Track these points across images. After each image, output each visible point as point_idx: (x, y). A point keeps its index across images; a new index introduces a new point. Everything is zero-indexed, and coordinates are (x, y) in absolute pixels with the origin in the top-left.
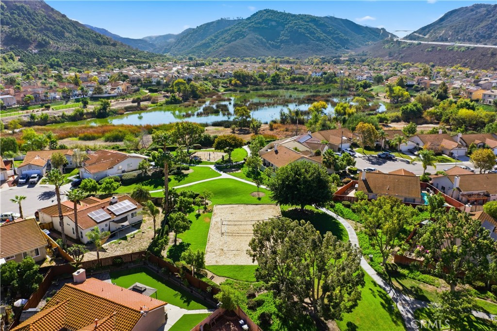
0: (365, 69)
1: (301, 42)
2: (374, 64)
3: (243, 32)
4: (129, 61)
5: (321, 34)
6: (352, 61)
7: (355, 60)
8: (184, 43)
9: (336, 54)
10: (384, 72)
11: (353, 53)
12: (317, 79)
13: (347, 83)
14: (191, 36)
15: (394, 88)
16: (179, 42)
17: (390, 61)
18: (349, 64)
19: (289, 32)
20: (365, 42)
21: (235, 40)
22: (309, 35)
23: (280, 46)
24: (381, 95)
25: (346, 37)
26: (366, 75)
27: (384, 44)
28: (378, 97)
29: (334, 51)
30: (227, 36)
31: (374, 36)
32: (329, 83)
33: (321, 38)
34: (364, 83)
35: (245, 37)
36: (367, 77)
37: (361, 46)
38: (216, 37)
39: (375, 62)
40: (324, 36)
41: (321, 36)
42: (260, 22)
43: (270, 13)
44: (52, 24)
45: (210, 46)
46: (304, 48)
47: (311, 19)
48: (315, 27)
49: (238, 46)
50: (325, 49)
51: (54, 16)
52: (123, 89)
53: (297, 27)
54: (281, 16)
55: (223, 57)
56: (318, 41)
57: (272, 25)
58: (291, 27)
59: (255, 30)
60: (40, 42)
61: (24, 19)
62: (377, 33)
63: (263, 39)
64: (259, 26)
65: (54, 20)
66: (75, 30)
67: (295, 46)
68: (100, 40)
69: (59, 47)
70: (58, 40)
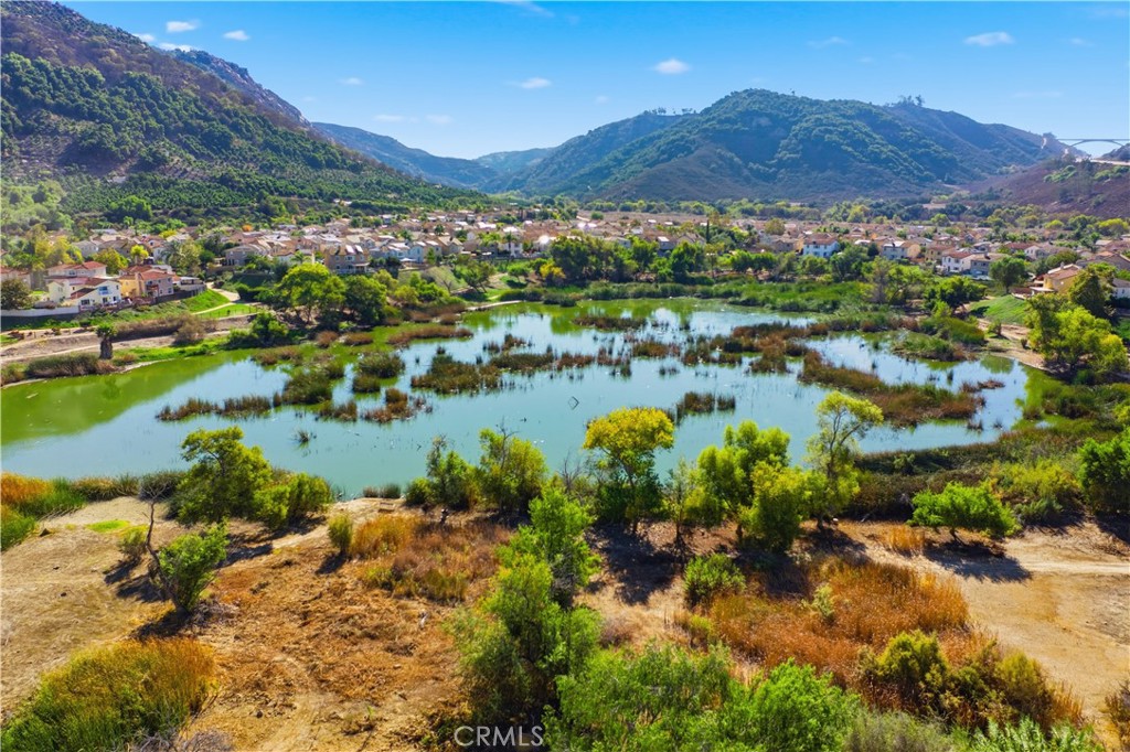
0: (978, 236)
1: (830, 164)
2: (1017, 221)
3: (686, 142)
4: (354, 206)
5: (883, 145)
6: (954, 212)
7: (964, 209)
8: (556, 167)
9: (919, 194)
10: (1035, 248)
11: (965, 193)
12: (813, 263)
13: (900, 282)
14: (575, 152)
15: (1062, 316)
17: (1062, 215)
18: (945, 220)
19: (801, 141)
20: (998, 166)
21: (669, 159)
22: (850, 149)
23: (776, 173)
24: (1014, 334)
25: (949, 154)
26: (973, 257)
27: (1048, 169)
28: (998, 343)
29: (914, 188)
30: (651, 152)
31: (1022, 152)
32: (851, 279)
33: (884, 156)
34: (954, 286)
35: (692, 152)
36: (974, 263)
37: (989, 176)
38: (628, 153)
39: (1019, 214)
40: (892, 151)
41: (882, 152)
42: (730, 118)
43: (756, 97)
44: (206, 119)
45: (610, 174)
46: (835, 181)
47: (861, 110)
48: (868, 129)
49: (671, 173)
50: (890, 182)
51: (221, 101)
52: (134, 290)
53: (822, 128)
54: (782, 104)
55: (629, 198)
56: (872, 162)
57: (759, 126)
58: (806, 129)
59: (716, 136)
60: (142, 159)
61: (138, 107)
62: (1033, 145)
63: (736, 159)
64: (727, 126)
65: (219, 109)
66: (264, 132)
67: (814, 174)
68: (320, 156)
69: (188, 169)
70: (208, 155)
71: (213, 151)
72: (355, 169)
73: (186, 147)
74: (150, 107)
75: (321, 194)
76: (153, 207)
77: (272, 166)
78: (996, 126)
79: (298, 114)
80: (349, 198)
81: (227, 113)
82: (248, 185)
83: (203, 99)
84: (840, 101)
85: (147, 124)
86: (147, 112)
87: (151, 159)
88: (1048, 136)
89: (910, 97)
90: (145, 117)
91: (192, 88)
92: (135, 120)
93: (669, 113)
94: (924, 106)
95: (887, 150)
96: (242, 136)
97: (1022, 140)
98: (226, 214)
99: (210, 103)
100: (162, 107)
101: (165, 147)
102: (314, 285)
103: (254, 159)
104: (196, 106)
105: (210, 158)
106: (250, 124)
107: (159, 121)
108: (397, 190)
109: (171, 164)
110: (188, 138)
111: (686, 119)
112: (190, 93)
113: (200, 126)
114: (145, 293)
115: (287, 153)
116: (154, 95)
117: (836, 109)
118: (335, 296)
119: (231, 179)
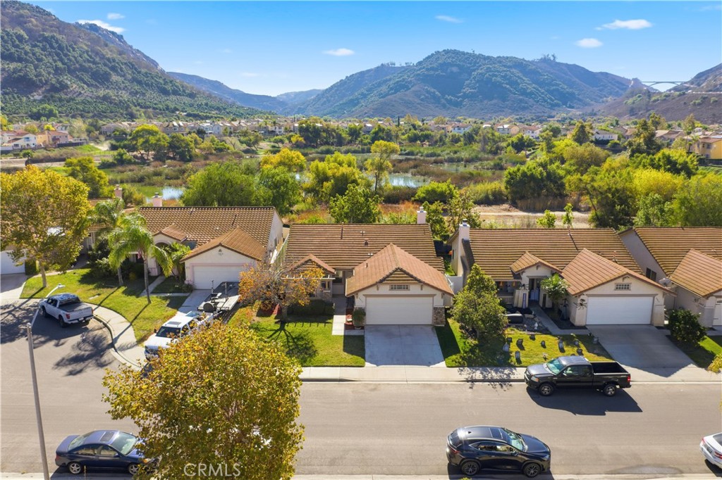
1: (495, 96)
3: (406, 82)
5: (529, 84)
8: (325, 99)
11: (579, 113)
14: (336, 90)
16: (319, 99)
19: (478, 81)
20: (601, 98)
21: (395, 93)
22: (508, 86)
23: (461, 101)
25: (571, 90)
27: (627, 98)
30: (384, 89)
31: (617, 89)
33: (529, 91)
35: (410, 89)
37: (595, 104)
38: (370, 90)
40: (534, 88)
41: (528, 88)
42: (433, 67)
43: (450, 55)
44: (94, 63)
45: (358, 103)
46: (498, 106)
47: (516, 62)
48: (520, 74)
49: (395, 101)
50: (532, 107)
51: (104, 52)
52: (45, 141)
53: (491, 73)
54: (466, 58)
55: (368, 117)
56: (522, 94)
57: (452, 72)
58: (481, 74)
59: (425, 79)
60: (53, 85)
61: (50, 54)
62: (624, 85)
63: (437, 93)
64: (432, 72)
65: (103, 57)
66: (133, 72)
67: (485, 102)
68: (169, 87)
69: (82, 92)
70: (96, 85)
71: (99, 82)
72: (192, 95)
73: (82, 80)
74: (58, 55)
75: (167, 109)
76: (60, 112)
77: (137, 93)
78: (602, 73)
79: (156, 65)
80: (186, 112)
81: (108, 60)
82: (121, 101)
83: (92, 51)
84: (504, 57)
85: (56, 65)
86: (56, 58)
87: (58, 86)
88: (636, 80)
89: (548, 55)
90: (55, 61)
91: (85, 44)
92: (48, 62)
93: (397, 65)
94: (557, 61)
95: (531, 88)
96: (118, 74)
97: (618, 82)
98: (106, 117)
99: (97, 54)
100: (66, 55)
101: (67, 79)
102: (151, 137)
103: (125, 88)
104: (88, 55)
105: (97, 87)
106: (123, 67)
107: (63, 64)
108: (218, 109)
109: (71, 89)
110: (83, 75)
111: (407, 69)
112: (84, 47)
113: (90, 67)
114: (51, 142)
115: (147, 85)
116: (60, 48)
117: (500, 62)
118: (162, 143)
119: (110, 97)
